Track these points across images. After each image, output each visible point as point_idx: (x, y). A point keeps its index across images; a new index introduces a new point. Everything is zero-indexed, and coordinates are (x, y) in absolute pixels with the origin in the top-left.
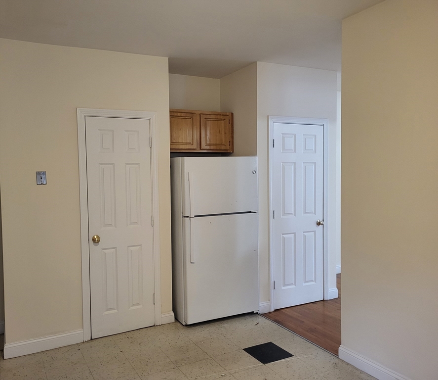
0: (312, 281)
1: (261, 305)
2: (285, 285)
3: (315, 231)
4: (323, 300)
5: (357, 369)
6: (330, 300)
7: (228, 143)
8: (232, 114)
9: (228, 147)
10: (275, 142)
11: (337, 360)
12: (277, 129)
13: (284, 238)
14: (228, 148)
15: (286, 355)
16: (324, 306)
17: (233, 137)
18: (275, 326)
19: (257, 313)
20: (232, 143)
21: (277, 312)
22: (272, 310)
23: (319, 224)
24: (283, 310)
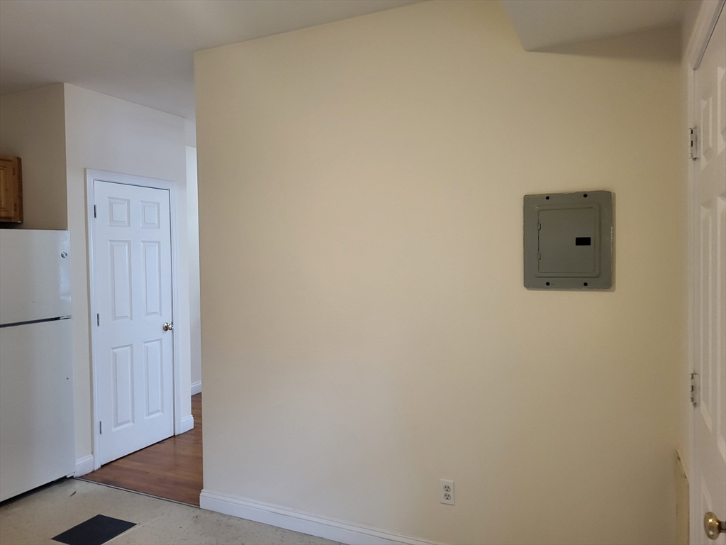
0: (158, 411)
1: (79, 463)
2: (117, 425)
3: (161, 340)
4: (174, 436)
5: (224, 515)
6: (183, 434)
7: (13, 207)
8: (19, 160)
9: (12, 214)
10: (97, 209)
11: (198, 512)
12: (100, 192)
13: (115, 354)
14: (13, 216)
15: (125, 526)
16: (175, 443)
17: (21, 198)
18: (102, 488)
19: (72, 477)
20: (19, 207)
21: (106, 469)
22: (98, 466)
23: (166, 328)
24: (113, 464)
